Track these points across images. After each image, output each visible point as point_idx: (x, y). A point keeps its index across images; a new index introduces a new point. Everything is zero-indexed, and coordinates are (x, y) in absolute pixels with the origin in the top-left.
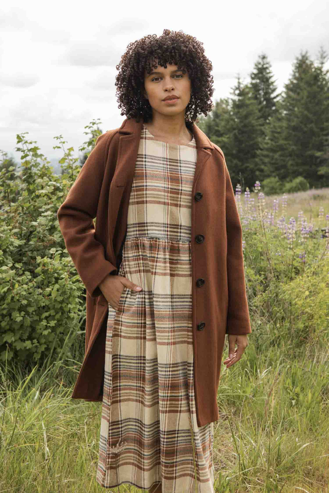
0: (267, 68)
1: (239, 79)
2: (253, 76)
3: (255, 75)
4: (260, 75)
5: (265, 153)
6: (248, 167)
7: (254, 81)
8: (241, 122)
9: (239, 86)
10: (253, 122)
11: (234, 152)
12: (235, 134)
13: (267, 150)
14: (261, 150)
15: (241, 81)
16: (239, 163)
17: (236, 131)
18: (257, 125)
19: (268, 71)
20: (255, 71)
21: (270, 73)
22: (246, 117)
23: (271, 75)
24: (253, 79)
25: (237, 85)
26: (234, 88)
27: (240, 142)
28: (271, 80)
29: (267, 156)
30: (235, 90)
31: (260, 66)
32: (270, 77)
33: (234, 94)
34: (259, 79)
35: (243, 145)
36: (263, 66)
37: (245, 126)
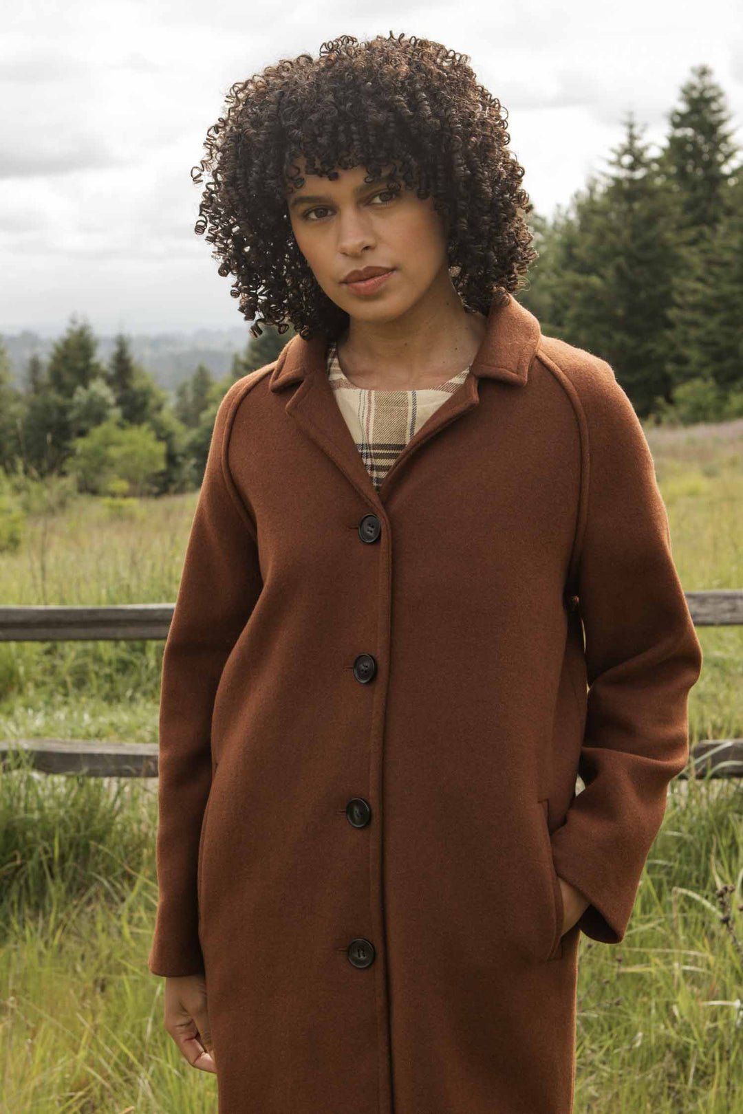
0: (713, 99)
1: (631, 126)
2: (677, 119)
3: (683, 116)
4: (695, 118)
5: (688, 315)
6: (651, 351)
7: (679, 133)
8: (634, 237)
9: (631, 143)
10: (669, 236)
11: (620, 312)
12: (619, 269)
13: (694, 307)
14: (680, 307)
15: (636, 131)
16: (630, 342)
17: (621, 260)
18: (678, 245)
19: (714, 106)
20: (683, 107)
21: (720, 111)
22: (651, 221)
23: (723, 115)
24: (676, 125)
25: (624, 140)
26: (619, 149)
27: (634, 287)
28: (723, 130)
29: (695, 324)
30: (620, 155)
31: (695, 94)
32: (721, 122)
33: (618, 164)
34: (692, 125)
35: (643, 295)
36: (702, 93)
37: (647, 246)
